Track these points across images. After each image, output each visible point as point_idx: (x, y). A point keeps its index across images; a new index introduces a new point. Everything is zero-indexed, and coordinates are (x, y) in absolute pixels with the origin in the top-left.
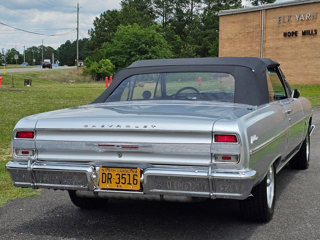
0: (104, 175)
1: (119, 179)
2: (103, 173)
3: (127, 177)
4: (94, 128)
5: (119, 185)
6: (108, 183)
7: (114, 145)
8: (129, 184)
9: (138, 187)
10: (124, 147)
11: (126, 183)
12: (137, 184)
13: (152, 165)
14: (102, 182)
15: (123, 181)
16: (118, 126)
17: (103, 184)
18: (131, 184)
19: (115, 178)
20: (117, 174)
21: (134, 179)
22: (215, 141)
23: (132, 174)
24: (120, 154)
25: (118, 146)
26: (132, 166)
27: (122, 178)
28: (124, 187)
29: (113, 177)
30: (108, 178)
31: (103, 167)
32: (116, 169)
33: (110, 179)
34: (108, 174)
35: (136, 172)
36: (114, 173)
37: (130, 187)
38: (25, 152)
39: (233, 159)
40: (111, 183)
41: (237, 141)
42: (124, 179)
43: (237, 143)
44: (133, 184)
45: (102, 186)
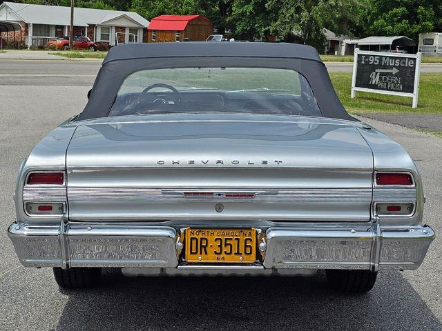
0: (194, 242)
1: (220, 246)
2: (192, 239)
3: (234, 243)
4: (176, 165)
5: (221, 256)
6: (201, 253)
7: (212, 193)
8: (238, 253)
9: (253, 258)
10: (228, 195)
11: (233, 253)
12: (251, 253)
13: (279, 223)
14: (191, 253)
15: (227, 249)
16: (219, 162)
17: (192, 255)
18: (241, 254)
19: (213, 245)
20: (216, 240)
21: (246, 246)
22: (378, 184)
23: (242, 239)
24: (219, 208)
25: (219, 195)
26: (243, 226)
27: (226, 245)
28: (228, 259)
29: (209, 244)
30: (201, 246)
31: (191, 228)
32: (216, 232)
33: (205, 247)
34: (201, 239)
35: (250, 235)
36: (212, 238)
37: (240, 259)
38: (45, 208)
39: (404, 209)
40: (206, 253)
41: (412, 183)
42: (229, 247)
43: (413, 186)
44: (244, 255)
45: (190, 258)
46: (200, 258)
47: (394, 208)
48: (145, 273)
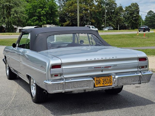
0: (97, 81)
1: (104, 81)
2: (96, 80)
3: (107, 80)
4: (91, 60)
5: (104, 84)
7: (101, 67)
8: (108, 83)
10: (105, 67)
11: (107, 83)
12: (111, 83)
13: (117, 74)
14: (96, 84)
15: (105, 82)
16: (102, 58)
19: (102, 81)
21: (110, 81)
22: (139, 61)
23: (109, 79)
24: (102, 71)
25: (103, 67)
26: (109, 75)
27: (105, 81)
28: (106, 85)
29: (101, 81)
30: (99, 82)
31: (96, 77)
32: (102, 78)
33: (100, 82)
34: (99, 80)
35: (111, 78)
36: (101, 79)
37: (108, 84)
38: (56, 75)
39: (145, 67)
40: (100, 84)
41: (146, 60)
42: (106, 81)
43: (147, 61)
44: (109, 83)
45: (96, 86)
46: (98, 85)
47: (143, 67)
48: (80, 92)
